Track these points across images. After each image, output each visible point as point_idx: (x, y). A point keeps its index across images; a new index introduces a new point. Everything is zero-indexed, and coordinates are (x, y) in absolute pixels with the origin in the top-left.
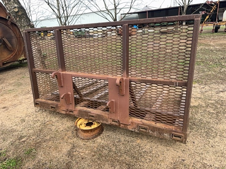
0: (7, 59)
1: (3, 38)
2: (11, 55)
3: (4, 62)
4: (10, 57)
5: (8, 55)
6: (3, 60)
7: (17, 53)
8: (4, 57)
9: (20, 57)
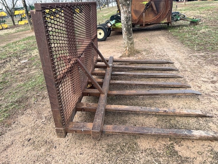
0: (151, 21)
1: (151, 2)
2: (155, 17)
3: (149, 23)
4: (154, 19)
5: (153, 18)
6: (148, 21)
7: (162, 16)
8: (150, 19)
9: (163, 20)
